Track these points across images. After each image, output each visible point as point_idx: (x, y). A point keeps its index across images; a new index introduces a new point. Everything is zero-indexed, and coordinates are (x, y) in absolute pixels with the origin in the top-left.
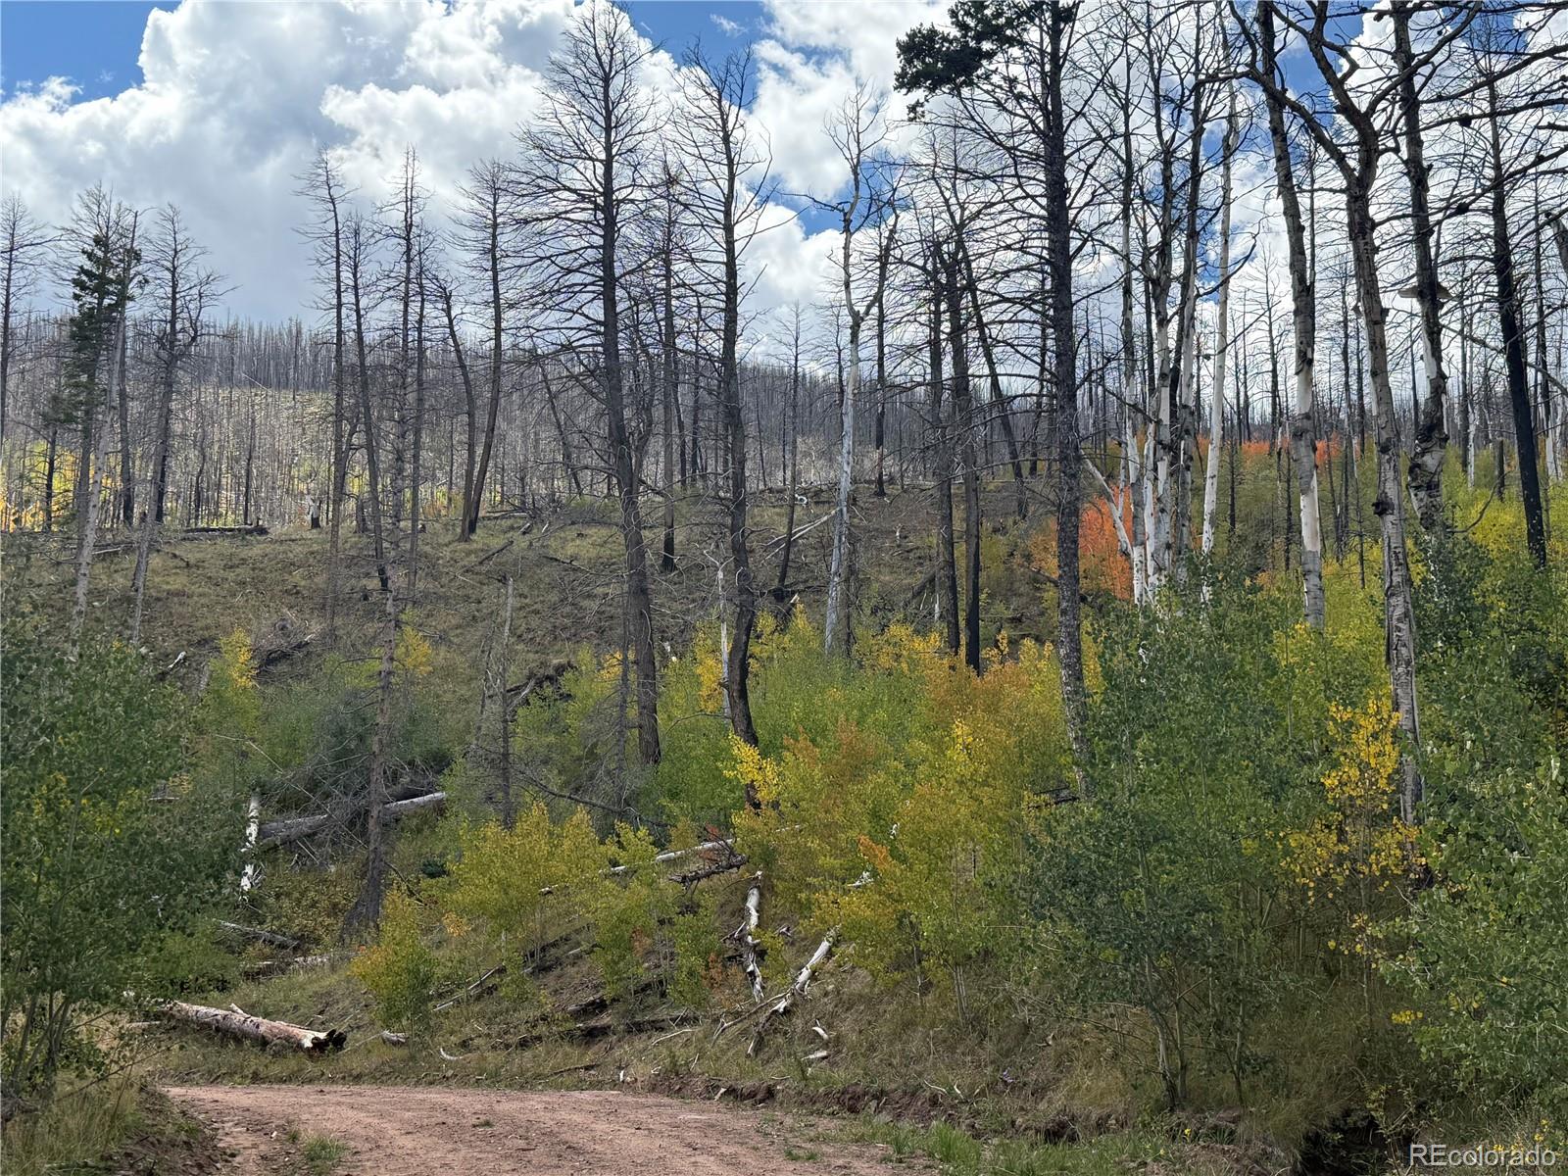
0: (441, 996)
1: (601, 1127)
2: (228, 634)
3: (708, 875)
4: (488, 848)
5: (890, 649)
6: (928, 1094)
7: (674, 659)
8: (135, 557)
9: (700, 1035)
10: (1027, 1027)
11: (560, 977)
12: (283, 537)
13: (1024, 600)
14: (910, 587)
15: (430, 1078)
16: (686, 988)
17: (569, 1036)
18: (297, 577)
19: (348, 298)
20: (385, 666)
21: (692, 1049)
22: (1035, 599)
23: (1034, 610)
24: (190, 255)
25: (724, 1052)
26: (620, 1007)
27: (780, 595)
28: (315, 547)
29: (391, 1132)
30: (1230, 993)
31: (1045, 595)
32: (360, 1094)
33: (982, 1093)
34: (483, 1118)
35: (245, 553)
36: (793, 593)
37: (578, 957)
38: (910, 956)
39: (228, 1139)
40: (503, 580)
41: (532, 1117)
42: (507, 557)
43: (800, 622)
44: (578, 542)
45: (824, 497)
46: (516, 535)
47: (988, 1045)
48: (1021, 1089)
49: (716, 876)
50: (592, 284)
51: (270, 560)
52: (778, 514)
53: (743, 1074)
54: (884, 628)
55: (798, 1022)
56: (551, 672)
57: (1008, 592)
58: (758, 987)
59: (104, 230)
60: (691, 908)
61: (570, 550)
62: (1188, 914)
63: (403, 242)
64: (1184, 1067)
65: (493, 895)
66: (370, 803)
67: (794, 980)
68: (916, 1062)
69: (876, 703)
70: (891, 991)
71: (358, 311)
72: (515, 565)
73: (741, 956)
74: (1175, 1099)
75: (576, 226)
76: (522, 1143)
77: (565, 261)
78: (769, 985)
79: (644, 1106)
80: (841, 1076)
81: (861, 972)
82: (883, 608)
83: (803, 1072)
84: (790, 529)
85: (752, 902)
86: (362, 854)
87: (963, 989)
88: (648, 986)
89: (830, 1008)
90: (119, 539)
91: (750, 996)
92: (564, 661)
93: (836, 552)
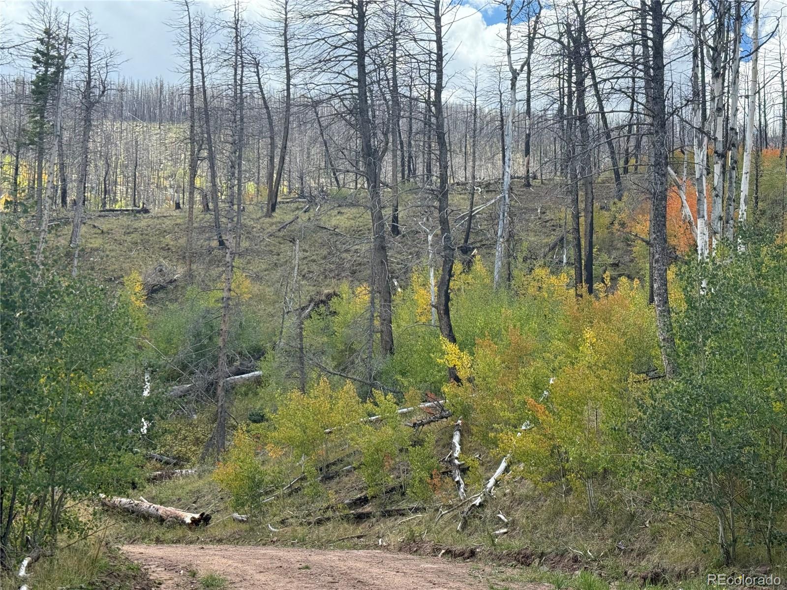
0: (267, 493)
1: (375, 571)
2: (129, 275)
3: (429, 423)
4: (293, 405)
5: (536, 284)
6: (571, 555)
7: (399, 290)
8: (71, 227)
9: (428, 518)
10: (633, 516)
11: (338, 483)
12: (159, 215)
13: (620, 252)
14: (547, 245)
15: (264, 542)
16: (419, 490)
17: (346, 518)
18: (168, 239)
19: (197, 65)
20: (225, 294)
21: (423, 527)
22: (627, 251)
23: (627, 259)
24: (99, 39)
25: (443, 529)
26: (377, 501)
27: (466, 250)
28: (179, 221)
29: (251, 572)
30: (765, 496)
31: (634, 249)
32: (226, 550)
33: (606, 555)
34: (304, 565)
35: (136, 225)
36: (474, 248)
37: (349, 471)
38: (558, 472)
39: (155, 574)
40: (293, 241)
41: (333, 564)
42: (295, 226)
43: (479, 266)
44: (338, 217)
45: (492, 188)
46: (300, 213)
47: (609, 527)
48: (630, 552)
49: (432, 424)
50: (350, 55)
51: (152, 229)
52: (463, 199)
53: (455, 541)
54: (531, 270)
55: (488, 512)
56: (323, 298)
57: (610, 247)
58: (462, 490)
59: (48, 25)
60: (418, 442)
61: (334, 222)
62: (739, 448)
63: (234, 30)
64: (735, 541)
65: (297, 433)
66: (218, 378)
67: (485, 486)
68: (564, 536)
69: (529, 318)
70: (547, 494)
71: (203, 74)
72: (300, 231)
73: (451, 472)
74: (729, 560)
75: (342, 19)
76: (330, 579)
77: (334, 41)
78: (469, 489)
79: (398, 560)
80: (517, 544)
81: (528, 482)
82: (531, 257)
83: (493, 541)
84: (471, 208)
85: (456, 439)
86: (214, 408)
87: (592, 493)
88: (393, 489)
89: (508, 503)
90: (61, 216)
91: (457, 496)
92: (331, 291)
93: (501, 222)
